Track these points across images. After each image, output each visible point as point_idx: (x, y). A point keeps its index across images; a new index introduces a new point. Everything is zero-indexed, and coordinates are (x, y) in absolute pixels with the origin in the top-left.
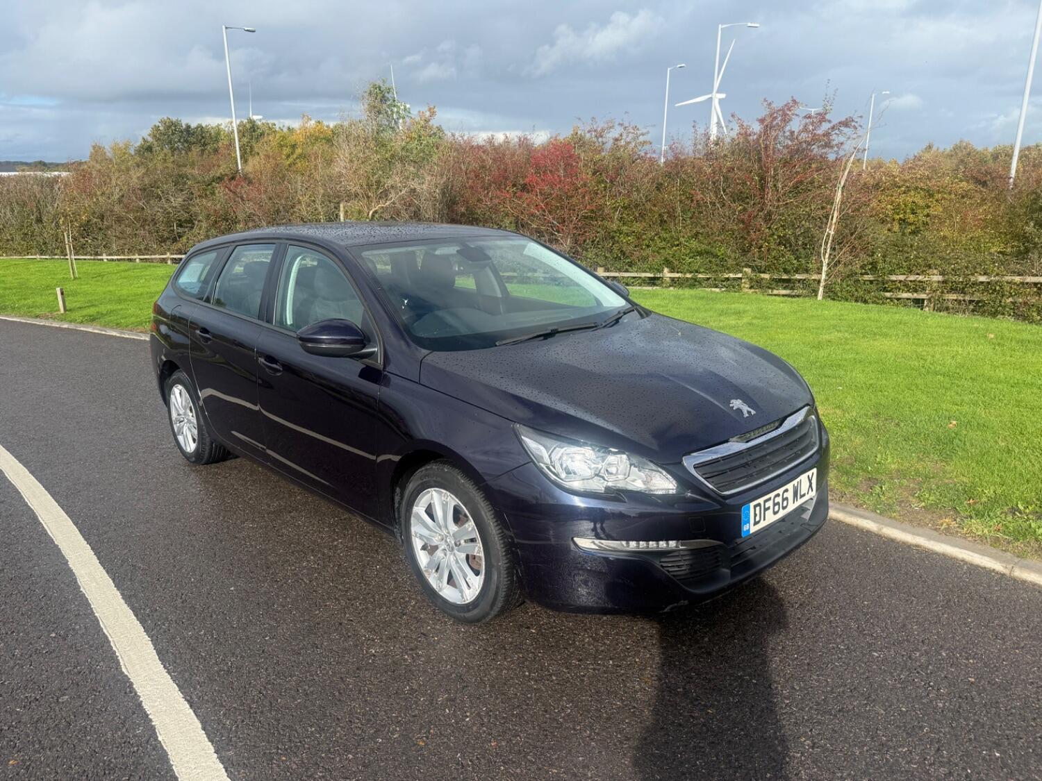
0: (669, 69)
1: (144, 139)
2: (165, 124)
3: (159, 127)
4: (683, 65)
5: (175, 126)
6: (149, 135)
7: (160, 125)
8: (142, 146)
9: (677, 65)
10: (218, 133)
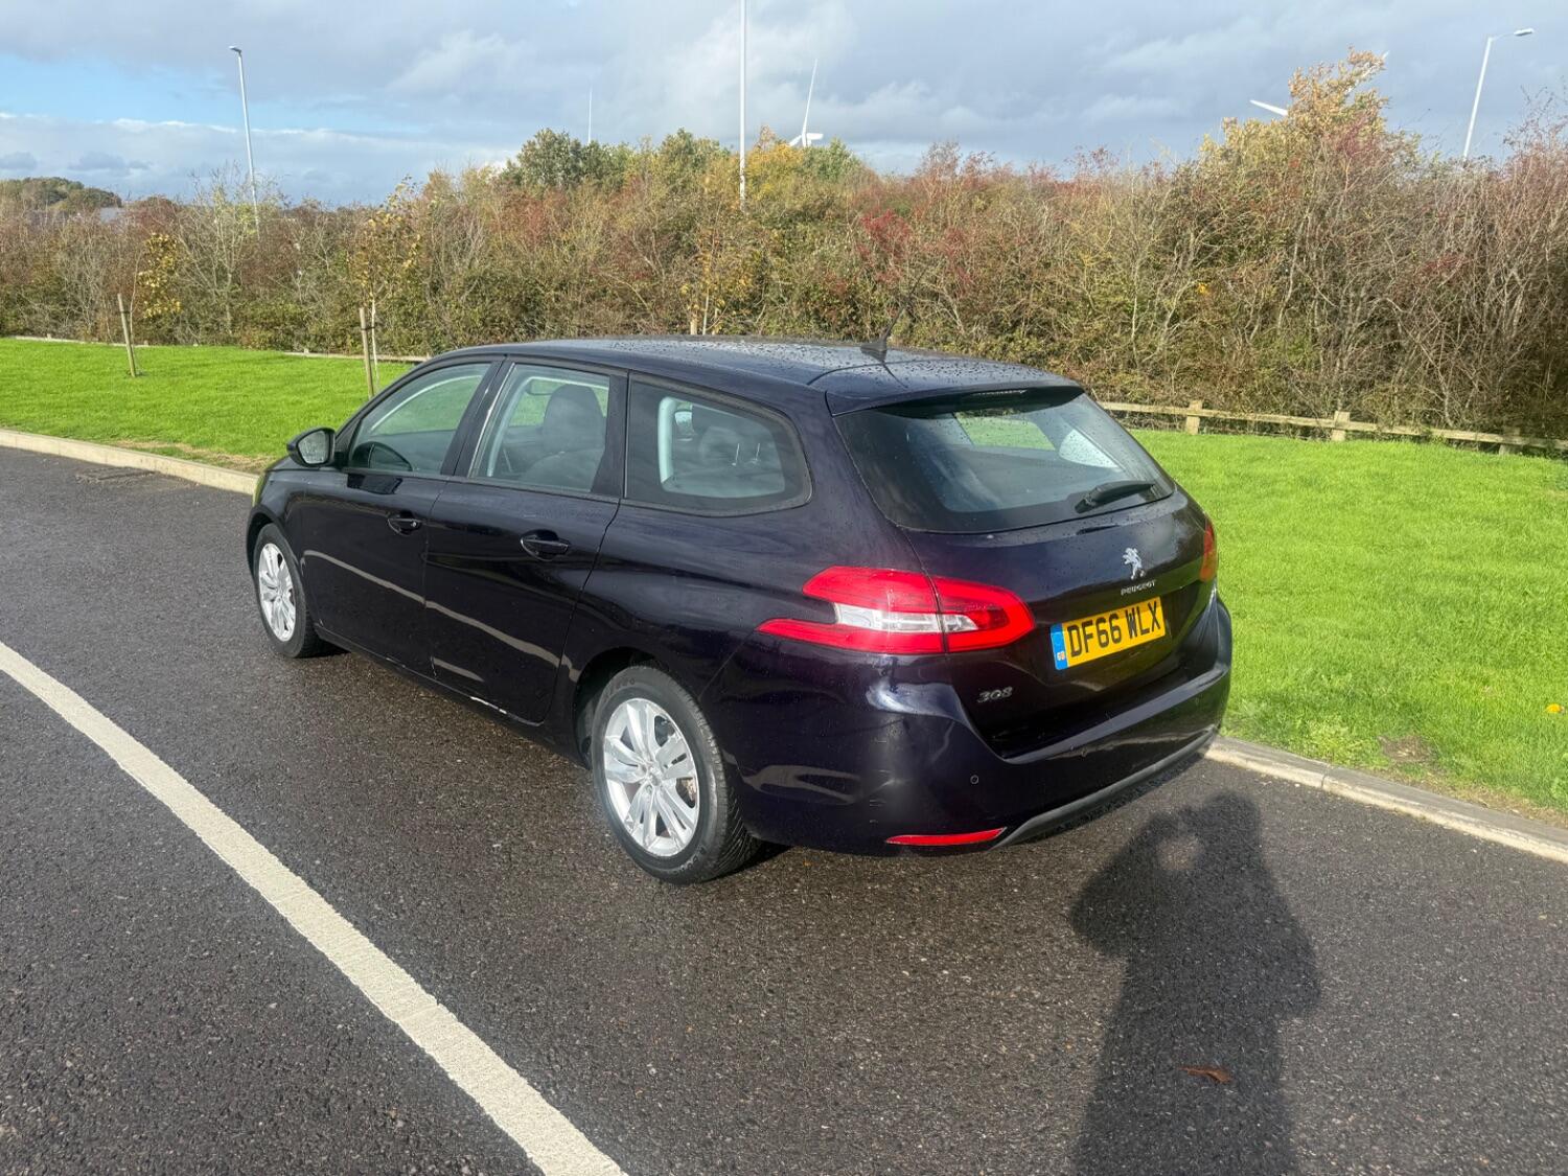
0: (1490, 40)
1: (509, 163)
2: (544, 140)
3: (534, 144)
4: (1529, 30)
5: (559, 144)
6: (519, 157)
7: (536, 141)
8: (506, 176)
9: (1516, 29)
10: (623, 158)
